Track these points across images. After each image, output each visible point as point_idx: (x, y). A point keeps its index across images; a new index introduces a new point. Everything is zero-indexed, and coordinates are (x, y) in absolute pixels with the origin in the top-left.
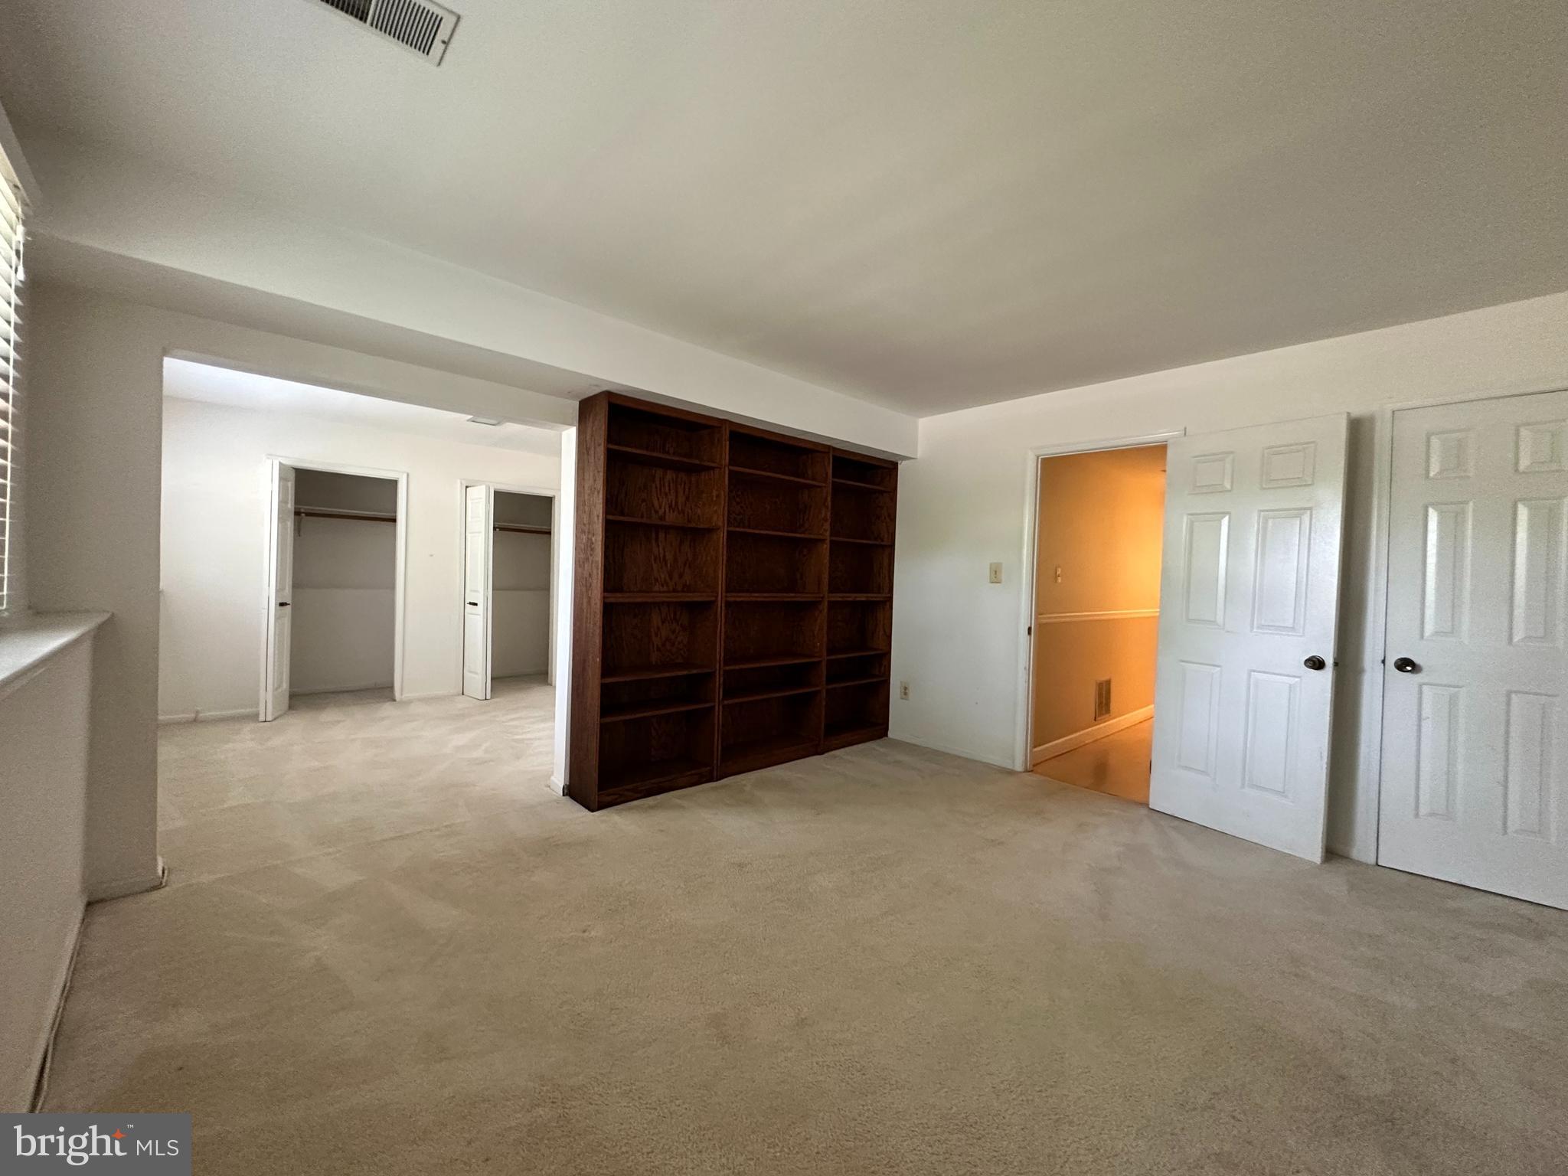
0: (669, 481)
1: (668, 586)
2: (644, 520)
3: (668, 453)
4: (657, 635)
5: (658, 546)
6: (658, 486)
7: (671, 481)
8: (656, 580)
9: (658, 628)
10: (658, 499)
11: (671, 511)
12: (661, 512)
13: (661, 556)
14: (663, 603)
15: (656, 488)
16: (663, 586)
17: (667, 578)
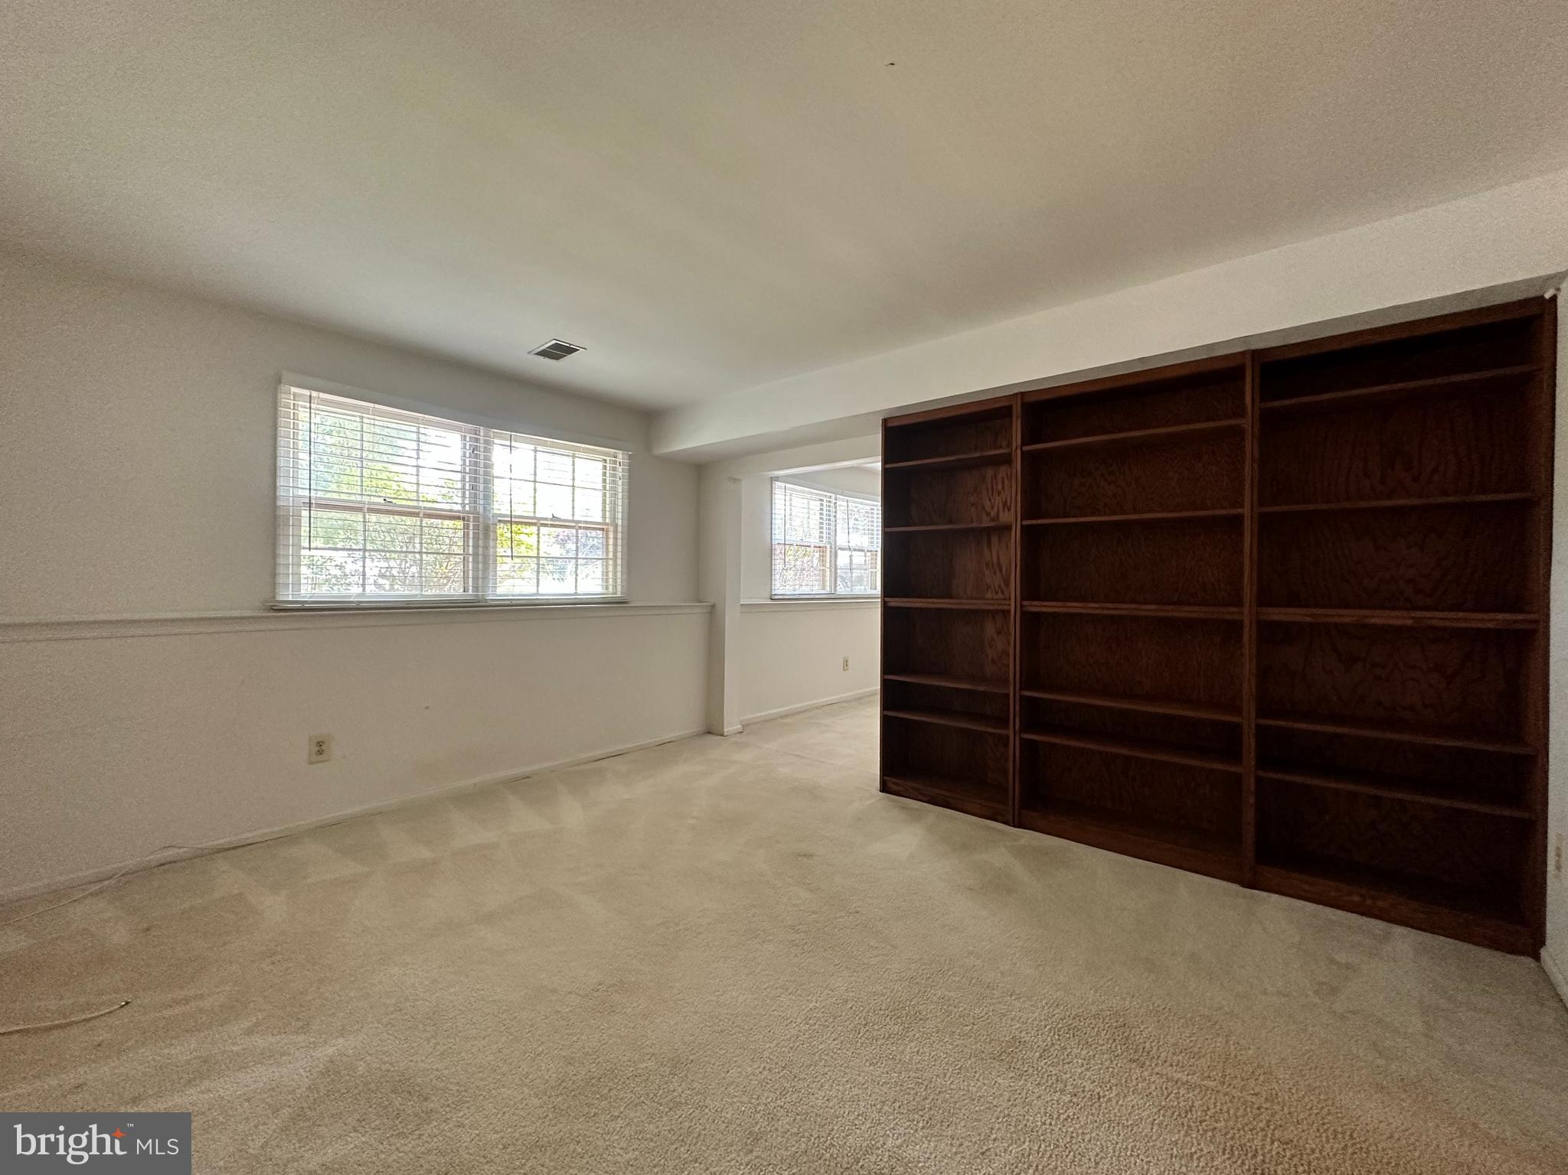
0: (1003, 479)
1: (1003, 593)
2: (975, 525)
3: (1001, 447)
4: (991, 646)
5: (990, 550)
6: (989, 486)
7: (1005, 477)
8: (989, 587)
9: (993, 639)
10: (990, 500)
11: (1006, 508)
12: (993, 513)
13: (995, 562)
14: (997, 611)
15: (987, 488)
16: (997, 593)
17: (1002, 583)
